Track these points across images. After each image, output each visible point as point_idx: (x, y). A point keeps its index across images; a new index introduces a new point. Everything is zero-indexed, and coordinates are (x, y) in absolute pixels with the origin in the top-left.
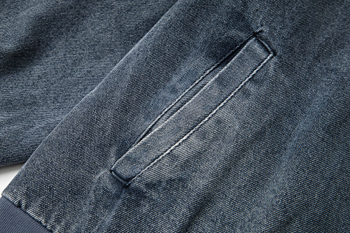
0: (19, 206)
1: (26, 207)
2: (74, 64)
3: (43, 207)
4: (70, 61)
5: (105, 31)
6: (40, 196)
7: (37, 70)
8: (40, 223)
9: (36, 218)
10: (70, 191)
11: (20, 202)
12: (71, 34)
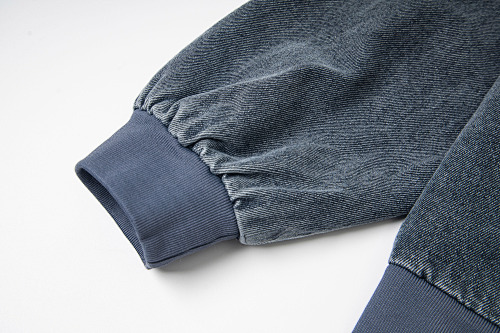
0: (423, 277)
1: (433, 278)
2: (424, 92)
3: (455, 276)
4: (418, 90)
5: (459, 50)
6: (447, 262)
7: (379, 101)
8: (456, 299)
9: (450, 292)
10: (482, 256)
11: (423, 271)
12: (413, 55)
